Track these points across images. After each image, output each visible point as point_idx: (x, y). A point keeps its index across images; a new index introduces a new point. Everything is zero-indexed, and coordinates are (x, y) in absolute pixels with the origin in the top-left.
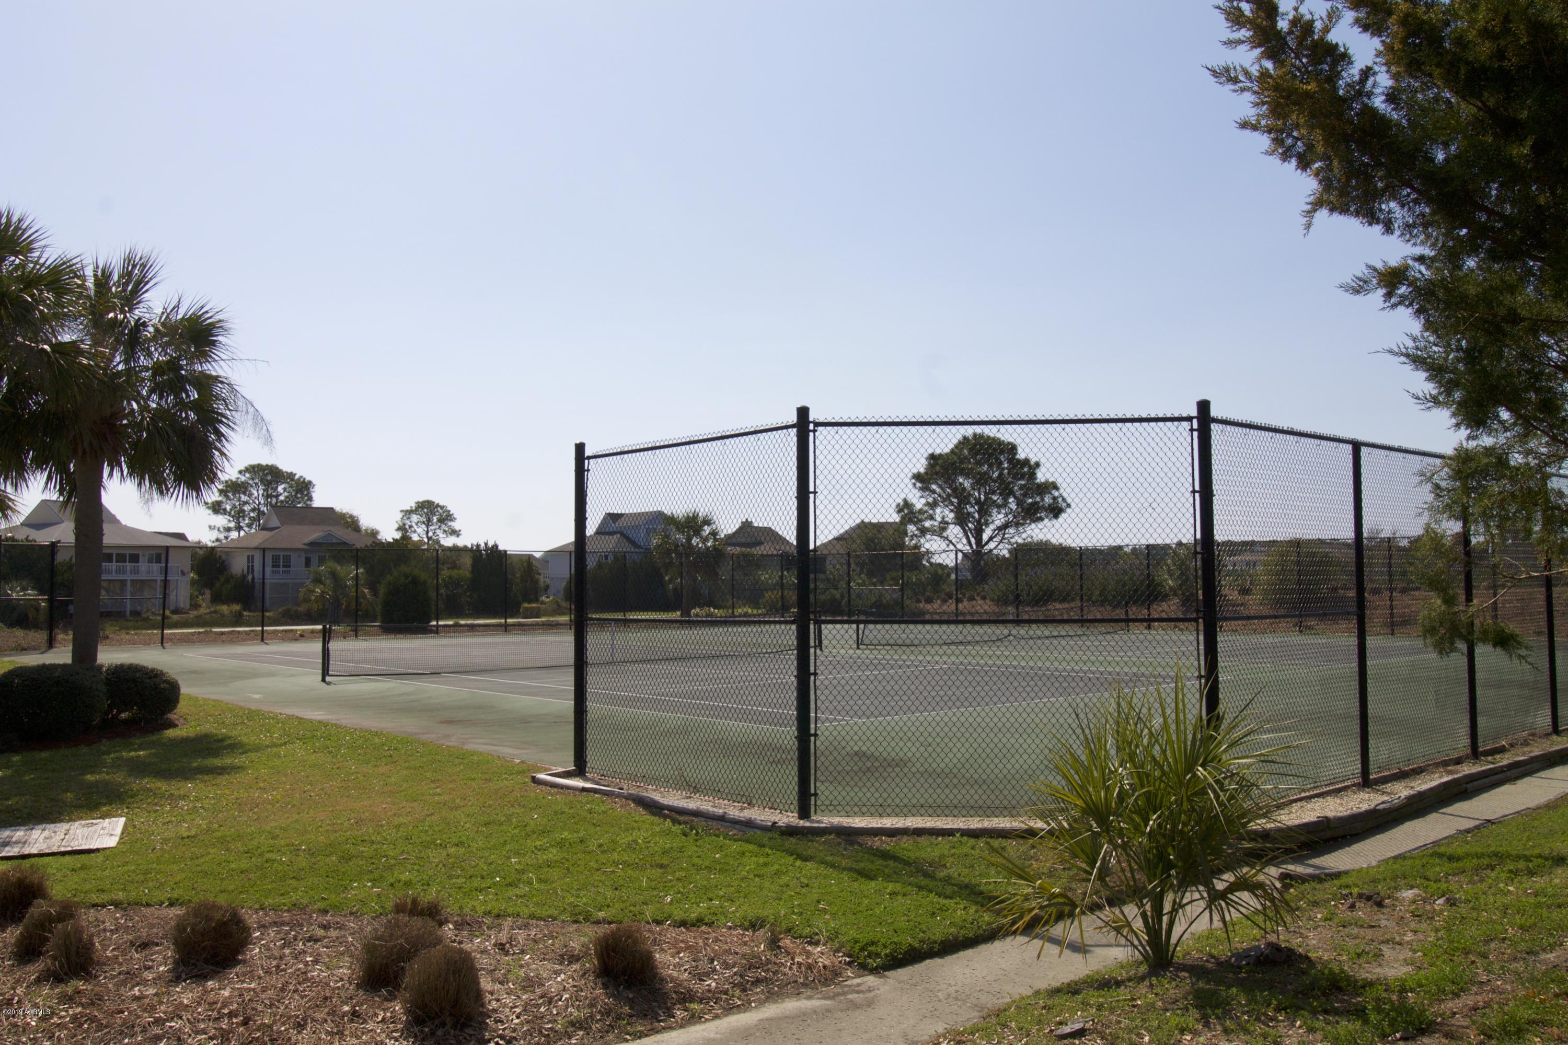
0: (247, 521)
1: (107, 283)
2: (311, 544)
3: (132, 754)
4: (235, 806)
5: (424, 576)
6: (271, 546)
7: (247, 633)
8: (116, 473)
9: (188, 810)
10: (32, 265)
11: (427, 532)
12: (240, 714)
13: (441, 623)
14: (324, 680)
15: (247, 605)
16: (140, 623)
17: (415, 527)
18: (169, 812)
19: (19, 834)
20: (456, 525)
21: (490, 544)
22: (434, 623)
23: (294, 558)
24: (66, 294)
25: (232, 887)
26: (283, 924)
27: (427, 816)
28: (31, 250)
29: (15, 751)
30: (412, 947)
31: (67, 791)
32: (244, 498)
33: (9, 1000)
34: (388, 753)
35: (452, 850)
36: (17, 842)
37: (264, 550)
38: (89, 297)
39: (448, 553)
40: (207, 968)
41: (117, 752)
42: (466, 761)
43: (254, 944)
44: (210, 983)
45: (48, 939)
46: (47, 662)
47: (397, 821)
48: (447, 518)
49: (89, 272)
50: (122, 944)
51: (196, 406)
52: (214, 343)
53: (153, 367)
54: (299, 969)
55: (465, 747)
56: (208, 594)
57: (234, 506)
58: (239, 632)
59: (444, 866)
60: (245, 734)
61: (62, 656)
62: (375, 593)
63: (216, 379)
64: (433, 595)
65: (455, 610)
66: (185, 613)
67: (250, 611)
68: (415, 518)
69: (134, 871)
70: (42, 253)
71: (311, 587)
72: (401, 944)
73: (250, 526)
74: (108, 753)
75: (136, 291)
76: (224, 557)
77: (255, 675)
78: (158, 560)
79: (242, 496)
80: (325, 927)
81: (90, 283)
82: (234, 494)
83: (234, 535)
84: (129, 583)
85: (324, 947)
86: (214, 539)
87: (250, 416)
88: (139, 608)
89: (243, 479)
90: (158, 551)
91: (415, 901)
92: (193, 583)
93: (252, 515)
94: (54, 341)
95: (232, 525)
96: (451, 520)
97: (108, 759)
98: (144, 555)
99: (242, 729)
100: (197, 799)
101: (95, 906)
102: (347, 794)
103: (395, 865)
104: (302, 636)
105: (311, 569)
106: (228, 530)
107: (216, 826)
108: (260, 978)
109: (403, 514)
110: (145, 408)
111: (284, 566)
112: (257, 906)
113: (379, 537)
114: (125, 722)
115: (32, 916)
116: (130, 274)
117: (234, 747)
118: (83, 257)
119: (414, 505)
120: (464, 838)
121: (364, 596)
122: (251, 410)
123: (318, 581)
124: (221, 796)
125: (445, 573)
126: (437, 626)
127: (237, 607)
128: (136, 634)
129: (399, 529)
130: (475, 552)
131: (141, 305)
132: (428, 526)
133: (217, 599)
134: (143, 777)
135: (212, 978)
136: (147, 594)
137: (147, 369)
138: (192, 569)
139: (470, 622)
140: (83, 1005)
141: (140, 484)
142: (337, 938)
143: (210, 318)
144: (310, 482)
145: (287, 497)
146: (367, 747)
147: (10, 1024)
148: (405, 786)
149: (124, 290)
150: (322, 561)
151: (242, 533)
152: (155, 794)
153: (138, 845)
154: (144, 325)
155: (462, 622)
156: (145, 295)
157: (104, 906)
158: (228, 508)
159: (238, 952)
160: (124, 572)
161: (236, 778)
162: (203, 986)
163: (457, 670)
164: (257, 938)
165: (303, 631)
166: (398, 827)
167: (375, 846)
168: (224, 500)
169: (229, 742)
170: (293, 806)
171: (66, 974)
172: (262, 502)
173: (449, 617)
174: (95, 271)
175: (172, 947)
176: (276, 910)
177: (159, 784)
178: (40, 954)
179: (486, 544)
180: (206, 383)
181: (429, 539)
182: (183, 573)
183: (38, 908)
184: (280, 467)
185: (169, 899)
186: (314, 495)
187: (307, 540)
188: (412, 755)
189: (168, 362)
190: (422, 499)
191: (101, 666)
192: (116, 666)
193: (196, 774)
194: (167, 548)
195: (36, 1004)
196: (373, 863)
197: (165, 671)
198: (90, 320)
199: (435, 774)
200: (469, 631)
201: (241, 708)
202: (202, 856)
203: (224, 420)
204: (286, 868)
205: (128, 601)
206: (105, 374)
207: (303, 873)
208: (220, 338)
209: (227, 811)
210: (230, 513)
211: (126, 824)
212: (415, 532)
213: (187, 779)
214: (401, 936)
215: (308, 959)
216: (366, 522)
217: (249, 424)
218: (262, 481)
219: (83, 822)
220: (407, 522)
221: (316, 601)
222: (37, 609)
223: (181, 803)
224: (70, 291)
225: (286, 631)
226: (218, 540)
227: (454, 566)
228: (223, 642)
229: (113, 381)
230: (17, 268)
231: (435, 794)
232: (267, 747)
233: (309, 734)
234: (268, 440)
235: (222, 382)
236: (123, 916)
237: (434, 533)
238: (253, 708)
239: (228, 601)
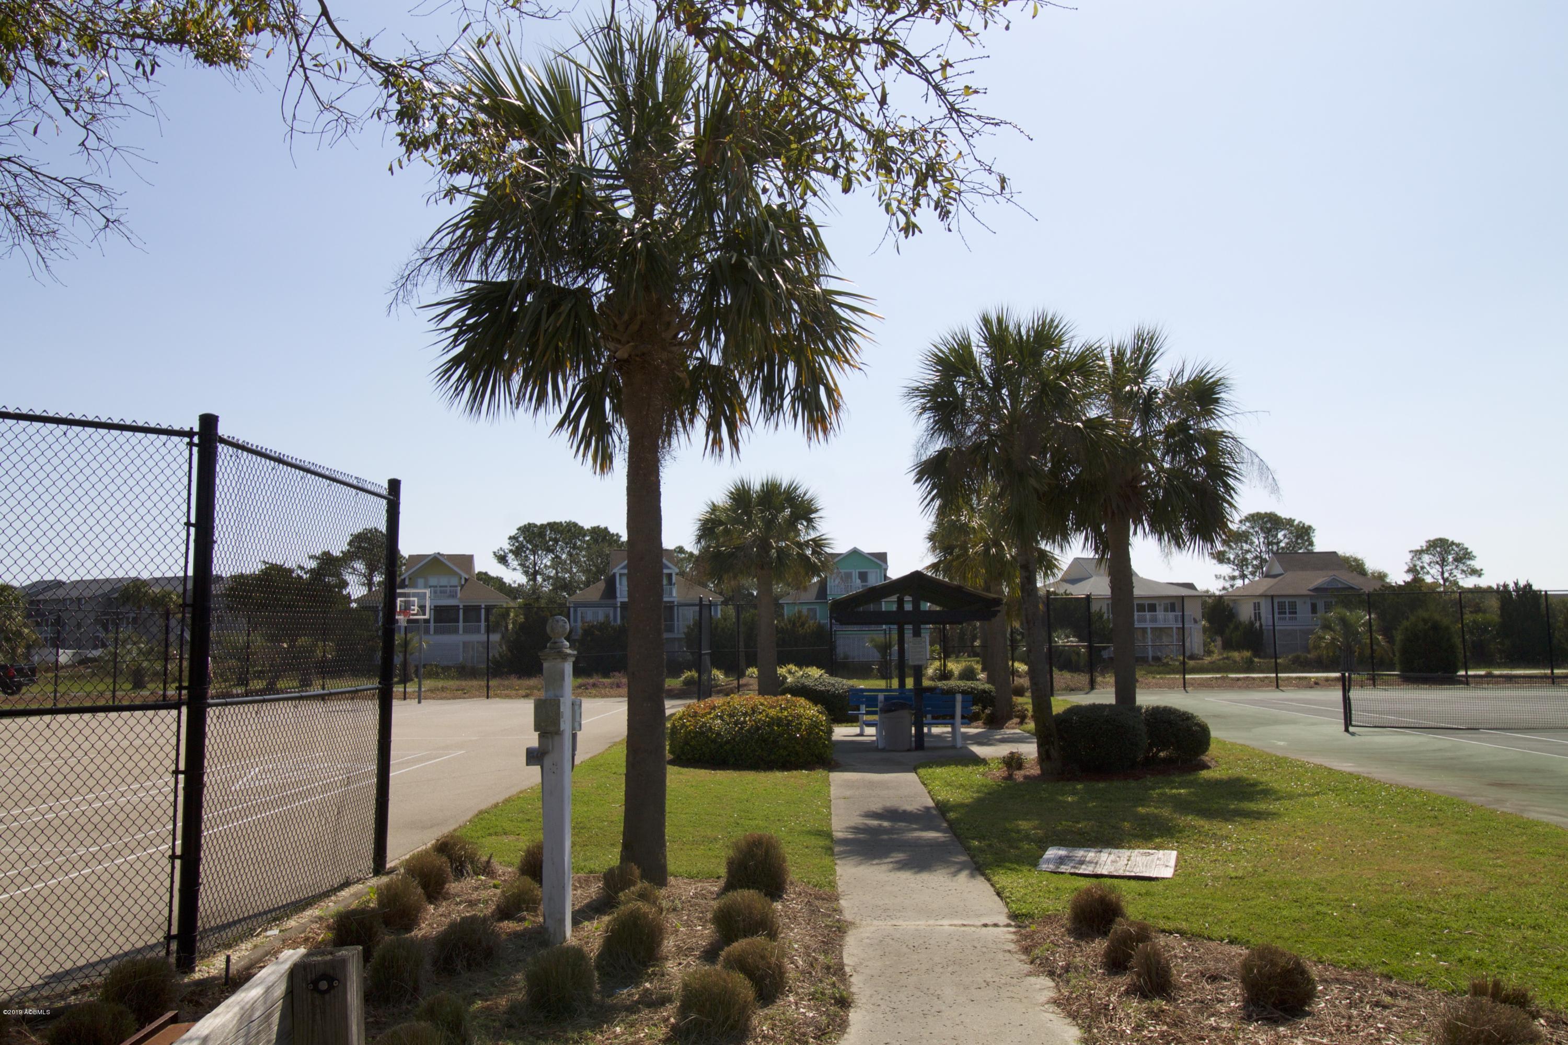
0: (1250, 569)
1: (1122, 360)
2: (1316, 590)
3: (1174, 791)
4: (1277, 853)
5: (1446, 621)
6: (1279, 593)
7: (1262, 679)
8: (1140, 531)
9: (1231, 851)
10: (1063, 356)
11: (1442, 573)
12: (1268, 760)
13: (1470, 673)
14: (1347, 730)
15: (1257, 652)
16: (1161, 668)
17: (1428, 568)
18: (1214, 851)
19: (1091, 855)
20: (1476, 564)
21: (1522, 583)
22: (1462, 673)
23: (1299, 603)
24: (1091, 375)
25: (1286, 935)
26: (1345, 982)
27: (1491, 889)
28: (1062, 342)
29: (1078, 780)
30: (1503, 1037)
31: (1124, 820)
32: (1246, 547)
33: (1106, 1005)
34: (1432, 814)
35: (1529, 932)
36: (1090, 862)
37: (1272, 597)
38: (1108, 375)
39: (1470, 595)
40: (1278, 1014)
41: (1159, 788)
42: (1529, 832)
43: (1319, 998)
44: (1281, 1029)
45: (1131, 956)
46: (1098, 702)
47: (1454, 890)
48: (1463, 556)
49: (1107, 353)
50: (1193, 972)
51: (1204, 462)
52: (1217, 401)
53: (1164, 432)
54: (1372, 1034)
55: (1525, 815)
56: (1219, 641)
57: (1237, 555)
58: (1253, 679)
59: (1521, 949)
60: (1276, 781)
61: (1105, 696)
62: (1390, 639)
63: (1221, 434)
64: (1457, 641)
65: (1482, 657)
66: (1199, 659)
67: (1260, 657)
68: (1426, 558)
69: (1192, 904)
70: (1071, 343)
71: (1320, 633)
72: (1489, 1031)
73: (1253, 574)
74: (1154, 789)
75: (1146, 364)
76: (1231, 605)
77: (1276, 722)
78: (1173, 609)
79: (1244, 545)
80: (1393, 994)
81: (1109, 363)
82: (1236, 544)
83: (1239, 583)
84: (1149, 631)
85: (1394, 1015)
86: (1220, 587)
87: (1256, 467)
88: (1159, 654)
89: (1244, 528)
90: (1172, 601)
91: (1496, 984)
92: (1205, 630)
93: (1255, 562)
94: (1084, 418)
95: (1237, 573)
96: (1469, 559)
97: (1155, 793)
98: (1160, 605)
99: (1271, 775)
100: (1239, 841)
101: (1163, 931)
102: (1392, 854)
103: (1460, 939)
104: (1316, 683)
105: (1318, 615)
106: (1233, 578)
107: (1260, 870)
108: (1331, 1034)
109: (1412, 554)
110: (1160, 469)
111: (1290, 613)
112: (1315, 959)
113: (1388, 580)
114: (1164, 760)
115: (1116, 932)
116: (1140, 349)
117: (1267, 793)
118: (1101, 342)
119: (1424, 545)
120: (1541, 921)
121: (1378, 643)
122: (1256, 460)
123: (1327, 627)
124: (1262, 840)
125: (1468, 617)
126: (1467, 676)
127: (1247, 654)
128: (1161, 678)
129: (1409, 571)
130: (1503, 593)
131: (1151, 375)
132: (1442, 566)
133: (1228, 645)
134: (1188, 814)
135: (1282, 1024)
136: (1165, 641)
137: (1160, 433)
138: (1203, 617)
139: (1505, 672)
140: (1168, 1025)
141: (1160, 539)
142: (1407, 1009)
143: (1211, 377)
144: (1310, 527)
145: (1287, 544)
146: (1406, 805)
147: (1109, 1027)
148: (1457, 852)
149: (1136, 364)
150: (1328, 607)
151: (1247, 581)
152: (1199, 831)
153: (1191, 879)
154: (1156, 392)
155: (1497, 672)
156: (1154, 366)
157: (1171, 933)
158: (1232, 557)
159: (1305, 1003)
160: (1145, 621)
161: (1274, 824)
162: (1275, 1030)
163: (1498, 726)
164: (1320, 991)
165: (1317, 678)
166: (1458, 897)
167: (1433, 915)
168: (1227, 550)
169: (1261, 787)
170: (1336, 859)
171: (1150, 992)
172: (1264, 549)
173: (1477, 666)
174: (1112, 351)
175: (1240, 985)
176: (1335, 966)
177: (1202, 822)
178: (1126, 968)
179: (1516, 584)
180: (1212, 440)
181: (1445, 580)
182: (1195, 621)
183: (1119, 926)
184: (1279, 514)
185: (1228, 936)
186: (1315, 540)
187: (1311, 586)
188: (1460, 819)
189: (1177, 424)
190: (1432, 537)
191: (1140, 708)
192: (1153, 708)
193: (1234, 816)
194: (1183, 597)
195: (1128, 1014)
196: (1434, 933)
197: (1195, 714)
198: (1110, 395)
199: (1492, 843)
200: (1504, 683)
201: (1268, 754)
202: (1253, 898)
203: (1230, 472)
204: (1339, 924)
205: (1150, 648)
206: (1126, 442)
207: (1358, 931)
208: (1222, 395)
209: (1270, 856)
210: (1234, 562)
211: (1177, 857)
212: (1428, 573)
213: (1227, 820)
214: (1489, 1022)
215: (1379, 1025)
216: (1372, 565)
217: (1255, 475)
218: (1262, 529)
219: (1141, 851)
220: (1419, 563)
221: (1327, 647)
222: (1078, 654)
223: (1225, 843)
224: (1094, 372)
225: (1300, 678)
226: (1224, 588)
227: (1478, 609)
228: (1240, 687)
229: (1132, 447)
230: (1052, 360)
231: (1495, 866)
232: (1300, 795)
233: (1341, 786)
234: (1275, 488)
235: (1227, 437)
236: (1190, 945)
237: (1450, 574)
238: (1280, 754)
239: (1238, 647)
